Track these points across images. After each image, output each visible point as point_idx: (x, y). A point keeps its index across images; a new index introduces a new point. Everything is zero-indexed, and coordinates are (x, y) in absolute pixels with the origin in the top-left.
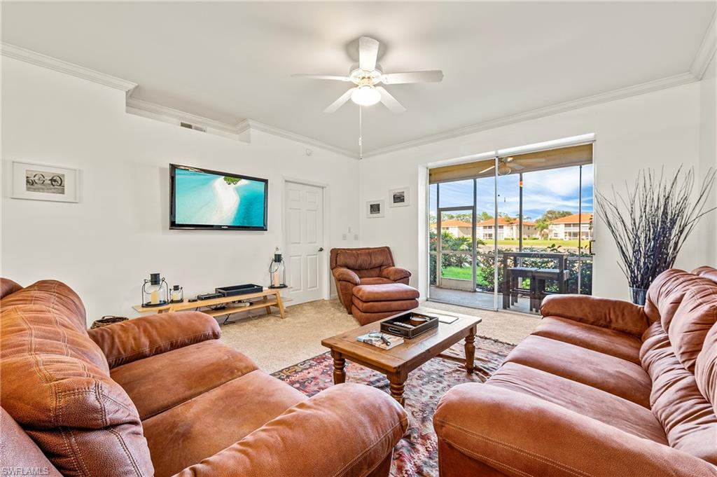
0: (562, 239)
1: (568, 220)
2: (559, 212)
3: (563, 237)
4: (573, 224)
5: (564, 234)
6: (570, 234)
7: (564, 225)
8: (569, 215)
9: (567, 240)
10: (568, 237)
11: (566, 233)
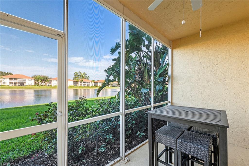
0: (8, 86)
1: (10, 76)
2: (5, 73)
3: (9, 85)
4: (14, 79)
5: (9, 83)
6: (12, 83)
7: (9, 79)
8: (11, 74)
9: (11, 86)
10: (11, 84)
11: (10, 82)
